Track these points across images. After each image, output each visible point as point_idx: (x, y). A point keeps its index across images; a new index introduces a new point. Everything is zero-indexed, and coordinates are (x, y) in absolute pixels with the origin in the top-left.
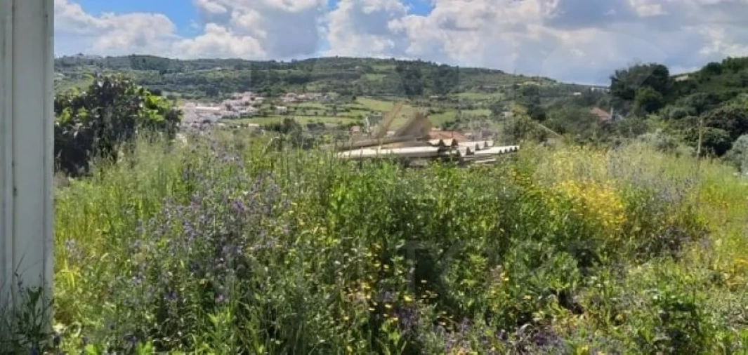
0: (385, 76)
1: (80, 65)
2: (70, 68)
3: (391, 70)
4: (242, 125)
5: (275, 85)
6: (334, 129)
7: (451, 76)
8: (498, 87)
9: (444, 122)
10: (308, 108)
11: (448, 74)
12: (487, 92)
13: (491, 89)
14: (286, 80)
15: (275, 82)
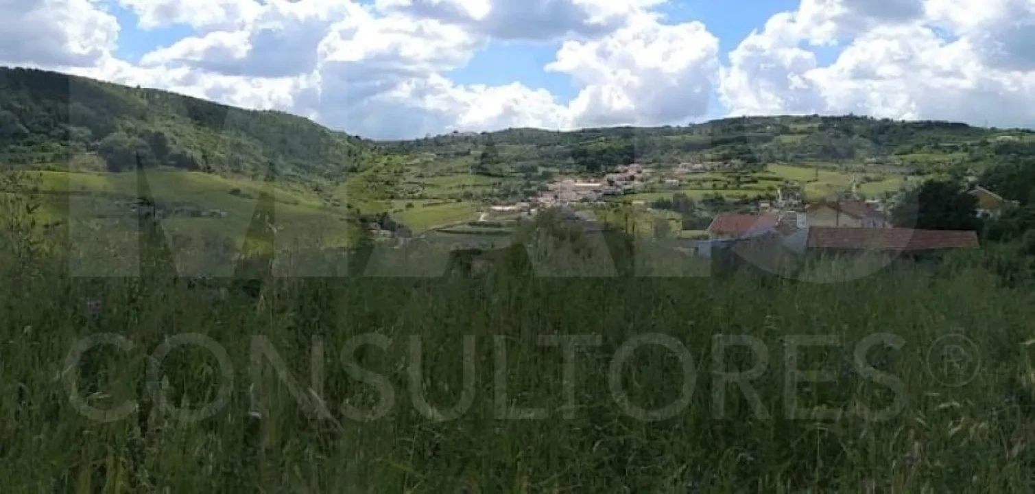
0: (804, 136)
1: (453, 142)
2: (444, 148)
3: (812, 128)
4: (625, 203)
5: (667, 154)
6: (736, 204)
7: (894, 132)
8: (959, 145)
9: (882, 191)
10: (705, 181)
11: (891, 130)
12: (945, 152)
13: (951, 147)
14: (679, 147)
15: (666, 151)
